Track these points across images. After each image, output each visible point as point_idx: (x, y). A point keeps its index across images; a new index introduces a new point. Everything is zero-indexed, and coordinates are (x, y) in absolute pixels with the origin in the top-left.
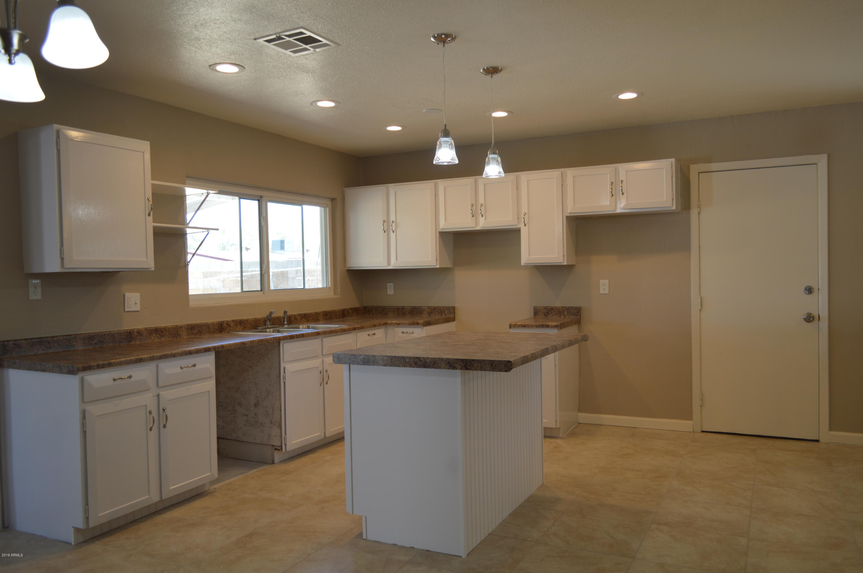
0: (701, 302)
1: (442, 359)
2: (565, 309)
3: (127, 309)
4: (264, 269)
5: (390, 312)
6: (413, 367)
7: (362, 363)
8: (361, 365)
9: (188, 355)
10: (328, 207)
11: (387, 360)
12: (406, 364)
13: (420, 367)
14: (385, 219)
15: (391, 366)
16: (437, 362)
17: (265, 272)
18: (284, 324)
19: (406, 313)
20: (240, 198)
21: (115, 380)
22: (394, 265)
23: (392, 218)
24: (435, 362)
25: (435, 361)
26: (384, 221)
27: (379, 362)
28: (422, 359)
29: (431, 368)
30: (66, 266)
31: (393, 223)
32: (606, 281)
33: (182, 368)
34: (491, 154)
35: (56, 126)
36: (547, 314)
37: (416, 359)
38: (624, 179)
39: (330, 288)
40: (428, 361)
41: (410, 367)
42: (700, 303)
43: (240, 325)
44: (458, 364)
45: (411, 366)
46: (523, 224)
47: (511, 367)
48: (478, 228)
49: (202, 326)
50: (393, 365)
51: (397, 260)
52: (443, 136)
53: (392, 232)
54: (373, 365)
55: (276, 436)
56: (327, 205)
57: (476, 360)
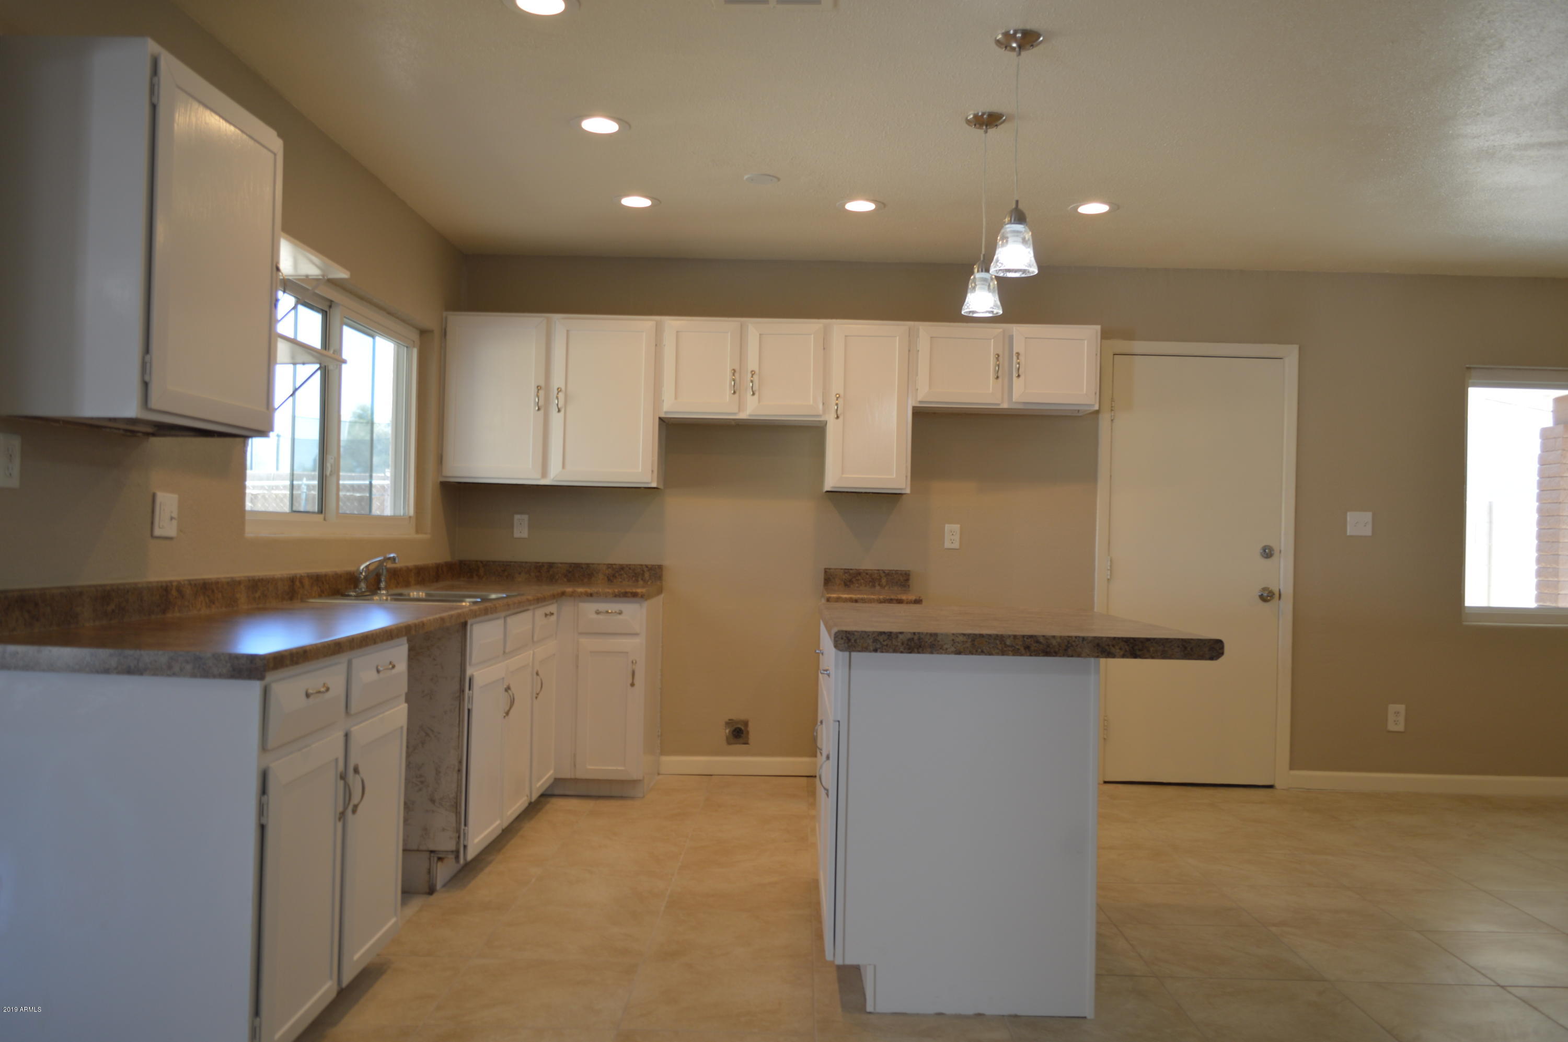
1: (1084, 639)
5: (520, 573)
6: (1022, 655)
7: (905, 649)
8: (902, 652)
10: (414, 347)
11: (963, 642)
12: (1005, 649)
13: (1036, 655)
14: (542, 383)
15: (972, 654)
16: (1074, 644)
19: (557, 577)
22: (555, 475)
23: (557, 381)
24: (1069, 645)
25: (1068, 642)
26: (539, 388)
27: (946, 646)
28: (1041, 640)
29: (1060, 656)
31: (560, 394)
32: (956, 527)
34: (982, 271)
37: (1027, 638)
39: (410, 517)
40: (1054, 642)
41: (1014, 655)
44: (1117, 647)
45: (1016, 652)
48: (743, 416)
50: (977, 651)
51: (564, 466)
53: (555, 409)
54: (932, 653)
56: (414, 342)
57: (1154, 639)
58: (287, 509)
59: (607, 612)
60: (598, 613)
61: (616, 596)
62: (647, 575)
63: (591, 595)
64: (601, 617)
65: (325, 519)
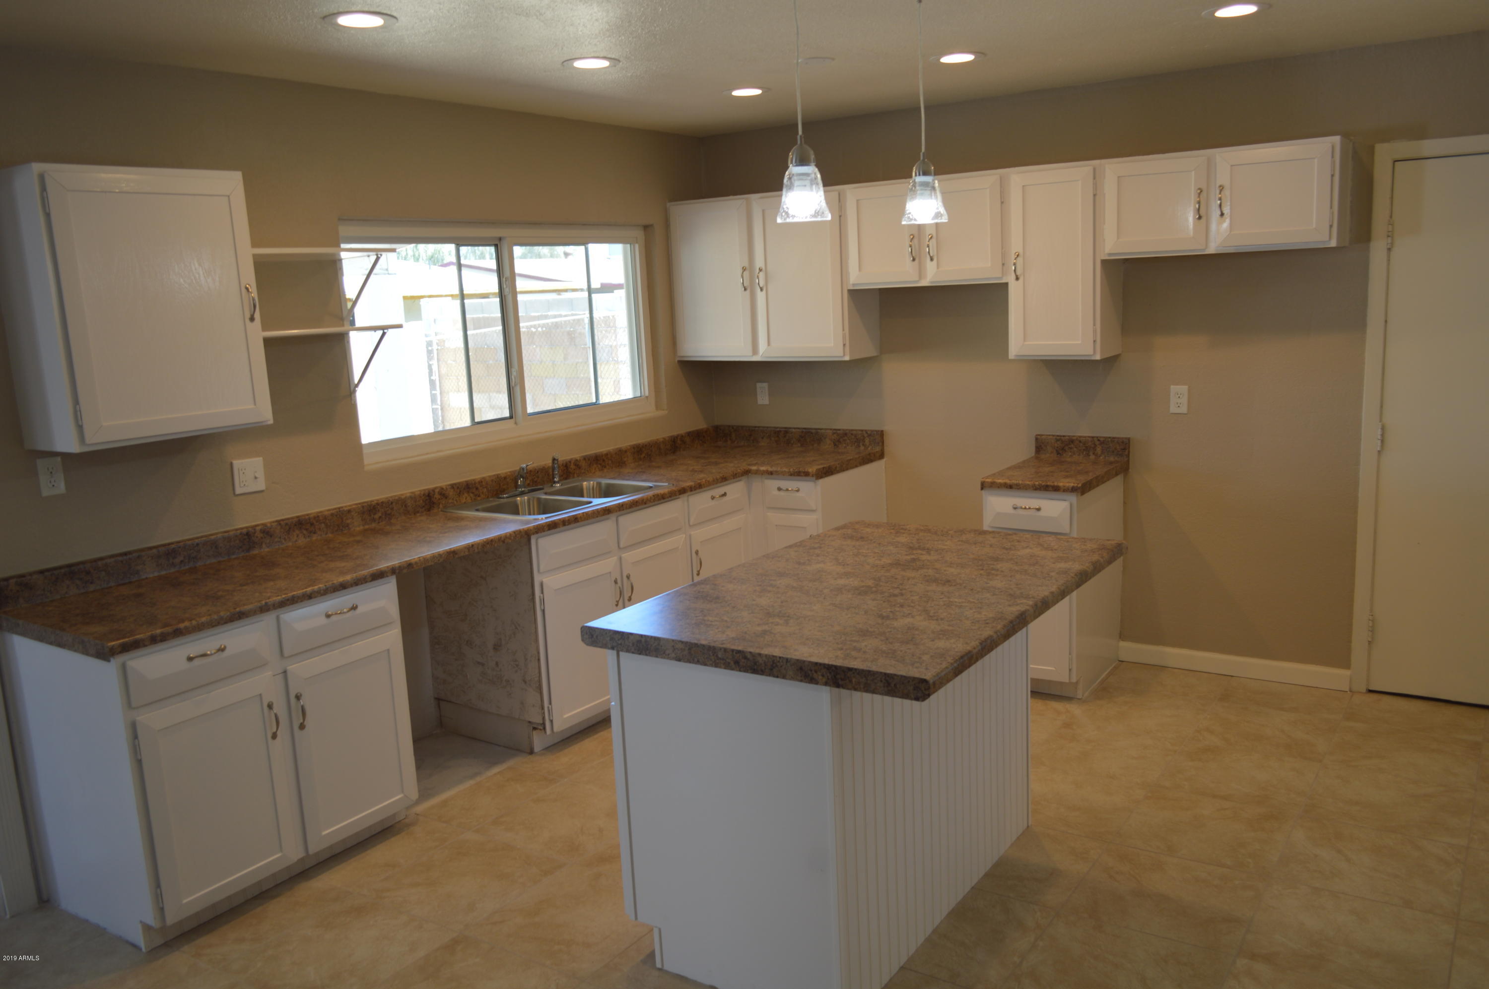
0: (1382, 435)
1: (787, 660)
2: (1097, 443)
3: (239, 491)
4: (513, 377)
5: (763, 438)
6: (732, 669)
9: (340, 590)
10: (637, 243)
11: (681, 649)
12: (717, 661)
13: (746, 671)
14: (746, 264)
15: (690, 662)
16: (778, 664)
17: (515, 382)
18: (555, 482)
20: (458, 246)
21: (190, 659)
22: (763, 353)
23: (759, 262)
24: (774, 665)
25: (773, 661)
26: (744, 269)
27: (667, 652)
28: (749, 656)
29: (767, 675)
30: (88, 441)
31: (761, 273)
33: (328, 616)
34: (919, 175)
35: (37, 167)
36: (1061, 452)
37: (736, 653)
38: (1227, 184)
40: (760, 660)
41: (725, 668)
42: (1379, 437)
43: (468, 492)
44: (819, 674)
45: (727, 666)
46: (1013, 276)
47: (927, 692)
48: (925, 283)
49: (392, 503)
50: (693, 660)
51: (769, 344)
52: (796, 162)
53: (759, 290)
55: (534, 706)
56: (637, 238)
57: (856, 669)
58: (467, 422)
59: (787, 490)
60: (779, 489)
61: (791, 475)
62: (867, 441)
63: (771, 473)
64: (782, 493)
65: (516, 423)
